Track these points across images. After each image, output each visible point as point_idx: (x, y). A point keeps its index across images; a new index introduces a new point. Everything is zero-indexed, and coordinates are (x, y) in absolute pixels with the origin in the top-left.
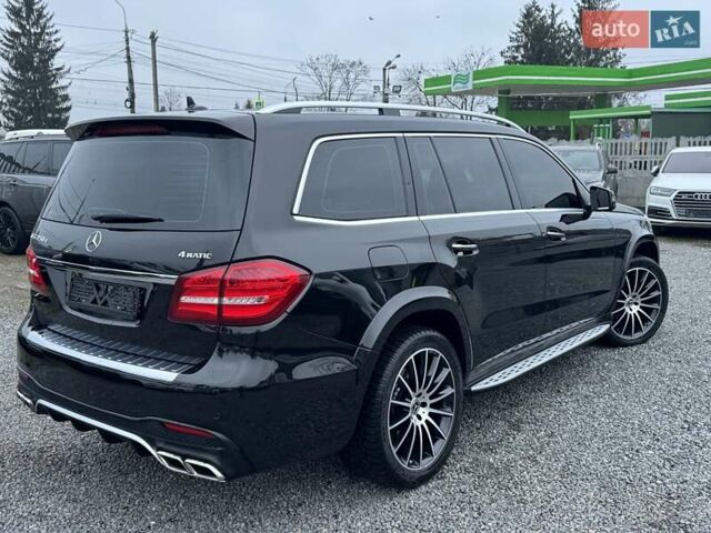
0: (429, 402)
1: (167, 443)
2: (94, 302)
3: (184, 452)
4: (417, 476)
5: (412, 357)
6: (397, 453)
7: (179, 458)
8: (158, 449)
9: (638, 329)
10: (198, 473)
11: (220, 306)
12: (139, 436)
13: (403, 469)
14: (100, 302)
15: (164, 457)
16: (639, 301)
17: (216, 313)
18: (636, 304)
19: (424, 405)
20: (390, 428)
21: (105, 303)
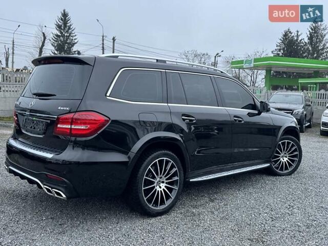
0: (165, 181)
1: (47, 182)
2: (31, 128)
3: (52, 186)
4: (156, 212)
5: (157, 160)
6: (146, 200)
7: (50, 189)
8: (44, 185)
9: (286, 168)
10: (57, 195)
11: (71, 129)
12: (38, 179)
13: (149, 207)
14: (33, 127)
15: (46, 188)
16: (288, 156)
17: (69, 131)
18: (286, 157)
19: (163, 182)
20: (143, 189)
21: (34, 128)
